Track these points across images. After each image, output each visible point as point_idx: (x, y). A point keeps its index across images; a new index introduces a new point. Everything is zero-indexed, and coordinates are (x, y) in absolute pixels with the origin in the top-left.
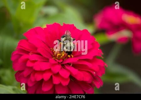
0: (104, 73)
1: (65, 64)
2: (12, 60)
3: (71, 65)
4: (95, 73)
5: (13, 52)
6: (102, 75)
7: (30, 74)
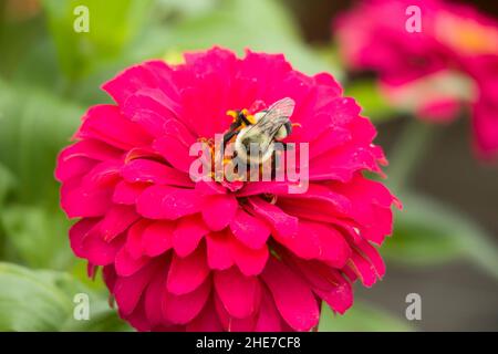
0: (389, 233)
1: (251, 197)
2: (59, 180)
3: (273, 202)
4: (357, 231)
5: (63, 149)
6: (383, 238)
7: (126, 232)
